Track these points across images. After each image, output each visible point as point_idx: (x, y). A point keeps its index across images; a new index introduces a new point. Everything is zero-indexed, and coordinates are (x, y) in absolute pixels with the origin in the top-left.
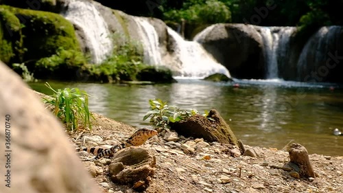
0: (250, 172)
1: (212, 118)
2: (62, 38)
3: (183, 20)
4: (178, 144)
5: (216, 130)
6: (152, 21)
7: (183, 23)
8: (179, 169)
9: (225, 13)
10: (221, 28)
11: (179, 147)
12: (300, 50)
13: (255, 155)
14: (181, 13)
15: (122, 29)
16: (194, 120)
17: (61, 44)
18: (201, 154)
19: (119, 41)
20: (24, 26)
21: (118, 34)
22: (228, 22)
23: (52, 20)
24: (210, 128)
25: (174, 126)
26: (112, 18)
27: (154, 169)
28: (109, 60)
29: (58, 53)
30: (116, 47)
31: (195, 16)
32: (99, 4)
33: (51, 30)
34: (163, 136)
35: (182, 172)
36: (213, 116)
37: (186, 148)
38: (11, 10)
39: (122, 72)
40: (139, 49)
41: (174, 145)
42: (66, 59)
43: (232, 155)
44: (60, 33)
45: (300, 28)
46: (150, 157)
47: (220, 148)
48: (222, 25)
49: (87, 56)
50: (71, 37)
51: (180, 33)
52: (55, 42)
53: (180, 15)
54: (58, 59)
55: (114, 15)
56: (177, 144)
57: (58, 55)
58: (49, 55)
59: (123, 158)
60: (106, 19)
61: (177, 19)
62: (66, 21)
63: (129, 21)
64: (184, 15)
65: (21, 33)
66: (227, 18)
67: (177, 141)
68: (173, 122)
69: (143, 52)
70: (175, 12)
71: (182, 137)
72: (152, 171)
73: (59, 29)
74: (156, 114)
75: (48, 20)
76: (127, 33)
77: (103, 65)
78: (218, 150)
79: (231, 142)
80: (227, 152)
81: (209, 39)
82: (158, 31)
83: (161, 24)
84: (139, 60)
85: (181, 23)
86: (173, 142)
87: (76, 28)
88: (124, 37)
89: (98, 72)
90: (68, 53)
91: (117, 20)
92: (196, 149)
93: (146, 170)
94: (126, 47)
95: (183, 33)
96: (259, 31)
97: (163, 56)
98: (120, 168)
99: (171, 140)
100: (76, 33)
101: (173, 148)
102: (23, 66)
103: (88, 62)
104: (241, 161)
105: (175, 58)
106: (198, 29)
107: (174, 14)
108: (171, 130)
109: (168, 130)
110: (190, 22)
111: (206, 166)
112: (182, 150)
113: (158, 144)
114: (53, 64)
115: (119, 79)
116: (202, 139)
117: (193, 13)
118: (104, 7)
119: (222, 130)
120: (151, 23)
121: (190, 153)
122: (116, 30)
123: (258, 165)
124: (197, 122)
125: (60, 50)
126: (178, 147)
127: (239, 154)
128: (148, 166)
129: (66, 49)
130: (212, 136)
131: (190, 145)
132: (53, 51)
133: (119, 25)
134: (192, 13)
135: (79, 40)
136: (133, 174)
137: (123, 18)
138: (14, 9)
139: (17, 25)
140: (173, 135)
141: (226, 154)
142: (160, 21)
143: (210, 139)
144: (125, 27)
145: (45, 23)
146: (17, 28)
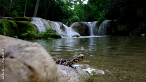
14: (67, 20)
20: (17, 25)
22: (79, 21)
32: (41, 18)
39: (45, 36)
42: (29, 33)
45: (98, 22)
48: (78, 22)
50: (32, 28)
54: (27, 34)
58: (24, 33)
63: (51, 23)
65: (17, 27)
70: (65, 20)
75: (25, 23)
81: (74, 26)
82: (60, 25)
83: (61, 23)
84: (51, 32)
87: (34, 25)
89: (38, 36)
90: (30, 32)
96: (88, 23)
102: (16, 37)
110: (69, 22)
114: (25, 35)
115: (44, 38)
117: (70, 20)
118: (43, 19)
135: (35, 28)
137: (49, 22)
139: (15, 25)
142: (60, 22)
145: (24, 24)
146: (15, 26)
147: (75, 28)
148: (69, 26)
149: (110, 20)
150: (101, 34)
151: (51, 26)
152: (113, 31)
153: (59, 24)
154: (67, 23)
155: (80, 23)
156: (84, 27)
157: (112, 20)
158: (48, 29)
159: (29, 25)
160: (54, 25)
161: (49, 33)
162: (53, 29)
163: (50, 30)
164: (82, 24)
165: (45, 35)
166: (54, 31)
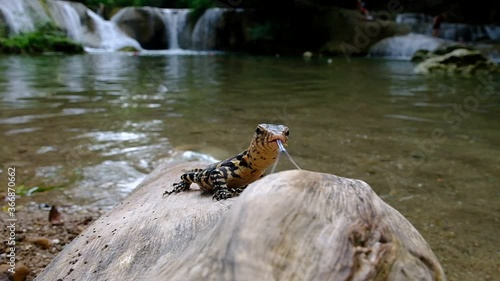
12: (193, 27)
22: (138, 5)
39: (35, 45)
45: (192, 10)
66: (138, 2)
81: (124, 19)
84: (51, 34)
96: (162, 13)
110: (108, 6)
115: (31, 50)
137: (44, 1)
147: (124, 24)
148: (106, 17)
149: (225, 10)
150: (199, 46)
151: (49, 15)
152: (232, 40)
154: (99, 6)
155: (139, 11)
156: (152, 24)
157: (231, 10)
158: (43, 24)
160: (60, 12)
161: (48, 37)
162: (58, 23)
163: (49, 28)
164: (145, 14)
165: (32, 41)
166: (59, 29)
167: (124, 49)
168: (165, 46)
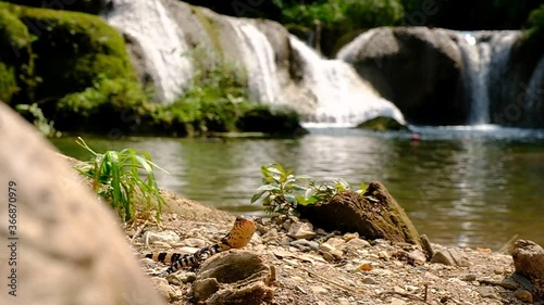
0: (443, 293)
1: (373, 196)
2: (103, 59)
3: (317, 22)
4: (314, 244)
5: (380, 218)
6: (262, 26)
7: (319, 29)
8: (317, 289)
9: (393, 9)
10: (387, 35)
11: (315, 250)
12: (527, 76)
13: (452, 261)
14: (315, 9)
15: (209, 40)
16: (342, 201)
17: (102, 69)
18: (356, 260)
19: (205, 62)
20: (35, 38)
21: (203, 50)
22: (397, 24)
23: (85, 26)
24: (369, 214)
25: (305, 212)
26: (192, 21)
27: (273, 289)
28: (187, 96)
29: (97, 85)
30: (199, 72)
31: (339, 15)
33: (84, 45)
34: (286, 230)
35: (322, 293)
36: (375, 192)
37: (328, 250)
38: (11, 11)
39: (210, 116)
40: (240, 76)
41: (306, 245)
42: (111, 95)
43: (411, 262)
44: (100, 49)
46: (265, 268)
47: (389, 250)
49: (149, 89)
50: (119, 56)
51: (314, 46)
52: (90, 65)
53: (312, 13)
54: (97, 95)
55: (194, 17)
56: (312, 243)
57: (96, 89)
58: (81, 89)
59: (218, 271)
60: (180, 23)
61: (307, 21)
62: (110, 28)
63: (222, 26)
64: (319, 13)
65: (30, 50)
66: (397, 17)
67: (311, 238)
68: (305, 204)
69: (247, 81)
70: (303, 8)
71: (321, 231)
72: (269, 292)
73: (97, 43)
74: (274, 191)
75: (78, 26)
76: (218, 48)
77: (176, 105)
78: (385, 253)
79: (408, 239)
80: (400, 257)
81: (365, 55)
82: (273, 44)
83: (279, 31)
84: (240, 95)
85: (314, 27)
86: (304, 241)
87: (128, 40)
88: (212, 55)
89: (168, 117)
90: (113, 85)
91: (200, 25)
92: (345, 253)
93: (258, 291)
94: (217, 72)
95: (318, 46)
96: (455, 40)
97: (283, 86)
98: (212, 288)
99: (302, 237)
100: (128, 49)
101: (305, 251)
102: (35, 109)
103: (150, 99)
104: (428, 274)
105: (304, 90)
106: (344, 37)
107: (301, 13)
108: (302, 218)
109: (295, 219)
110: (329, 26)
111: (364, 281)
112: (321, 254)
113: (278, 244)
114: (89, 105)
115: (204, 128)
116: (356, 235)
117: (336, 10)
118: (176, 2)
119: (392, 217)
120: (260, 29)
121: (336, 260)
122: (199, 43)
123: (457, 280)
124: (347, 204)
125: (99, 80)
126: (313, 249)
127: (424, 259)
128: (261, 284)
129: (111, 77)
130: (373, 228)
131: (335, 245)
132: (87, 81)
133: (204, 33)
134: (333, 9)
135: (132, 61)
136: (234, 298)
137: (211, 21)
138: (18, 8)
139: (22, 36)
140: (304, 229)
141: (400, 260)
142: (275, 24)
143: (370, 235)
144: (215, 37)
145: (73, 32)
146: (22, 42)
153: (268, 35)
159: (103, 39)
161: (233, 101)
167: (369, 125)
168: (463, 117)
